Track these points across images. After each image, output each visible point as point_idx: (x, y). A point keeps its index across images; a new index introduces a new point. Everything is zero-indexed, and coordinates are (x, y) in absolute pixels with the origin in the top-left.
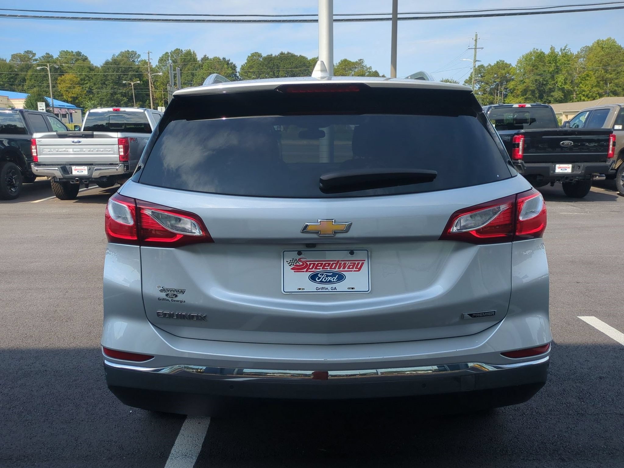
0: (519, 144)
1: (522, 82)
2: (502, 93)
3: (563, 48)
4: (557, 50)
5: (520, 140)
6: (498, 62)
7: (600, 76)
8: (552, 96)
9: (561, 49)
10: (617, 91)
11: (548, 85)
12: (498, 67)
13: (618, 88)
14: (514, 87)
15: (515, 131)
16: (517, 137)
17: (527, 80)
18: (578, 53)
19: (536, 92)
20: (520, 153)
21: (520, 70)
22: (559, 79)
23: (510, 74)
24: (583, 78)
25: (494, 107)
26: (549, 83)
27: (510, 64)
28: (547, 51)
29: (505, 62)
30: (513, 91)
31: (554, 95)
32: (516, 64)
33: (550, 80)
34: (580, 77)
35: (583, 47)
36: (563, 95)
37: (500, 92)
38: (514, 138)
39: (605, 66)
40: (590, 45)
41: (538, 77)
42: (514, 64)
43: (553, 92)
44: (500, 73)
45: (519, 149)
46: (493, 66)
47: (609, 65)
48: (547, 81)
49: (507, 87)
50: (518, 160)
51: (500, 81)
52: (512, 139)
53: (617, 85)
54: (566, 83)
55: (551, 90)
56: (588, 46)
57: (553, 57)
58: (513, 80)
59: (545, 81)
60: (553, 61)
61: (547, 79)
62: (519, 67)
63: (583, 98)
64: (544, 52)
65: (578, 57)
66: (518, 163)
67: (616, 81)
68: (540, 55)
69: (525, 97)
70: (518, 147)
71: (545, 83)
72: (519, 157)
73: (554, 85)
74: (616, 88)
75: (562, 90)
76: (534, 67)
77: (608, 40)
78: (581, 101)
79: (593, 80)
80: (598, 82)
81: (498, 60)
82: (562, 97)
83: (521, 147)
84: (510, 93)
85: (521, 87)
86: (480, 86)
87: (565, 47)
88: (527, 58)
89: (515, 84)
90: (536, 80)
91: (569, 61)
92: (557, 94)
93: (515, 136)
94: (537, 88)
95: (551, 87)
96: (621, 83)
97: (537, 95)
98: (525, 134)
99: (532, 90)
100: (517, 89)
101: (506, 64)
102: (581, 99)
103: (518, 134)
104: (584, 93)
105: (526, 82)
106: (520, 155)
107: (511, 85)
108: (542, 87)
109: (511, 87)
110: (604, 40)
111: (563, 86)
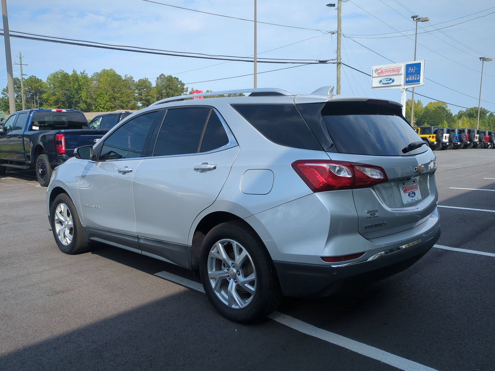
0: (61, 141)
1: (54, 94)
2: (37, 102)
3: (82, 72)
4: (78, 73)
5: (62, 138)
6: (30, 77)
7: (111, 94)
8: (79, 107)
9: (81, 73)
10: (123, 106)
11: (74, 98)
12: (31, 81)
13: (123, 104)
14: (47, 98)
15: (57, 131)
16: (58, 136)
17: (57, 93)
18: (92, 77)
19: (66, 103)
20: (63, 149)
21: (50, 85)
22: (83, 95)
23: (42, 88)
24: (98, 95)
25: (35, 110)
26: (76, 97)
27: (41, 79)
28: (70, 73)
29: (37, 78)
30: (47, 101)
31: (79, 106)
32: (46, 80)
33: (75, 95)
34: (96, 94)
35: (95, 73)
36: (86, 107)
37: (36, 101)
38: (56, 136)
39: (113, 88)
40: (99, 72)
41: (66, 92)
42: (44, 80)
43: (79, 104)
44: (33, 86)
45: (62, 145)
46: (26, 80)
47: (115, 87)
48: (73, 95)
49: (41, 98)
50: (62, 154)
51: (35, 93)
52: (55, 138)
53: (122, 102)
54: (88, 98)
55: (77, 102)
56: (98, 73)
57: (75, 78)
58: (45, 92)
59: (72, 95)
60: (76, 80)
61: (73, 94)
62: (49, 83)
63: (101, 109)
64: (68, 73)
65: (92, 79)
66: (63, 157)
67: (122, 99)
68: (65, 75)
69: (58, 106)
70: (61, 144)
71: (72, 96)
72: (63, 152)
73: (79, 99)
74: (122, 104)
75: (85, 102)
76: (62, 83)
77: (111, 70)
78: (99, 112)
79: (107, 97)
80: (110, 99)
81: (31, 75)
82: (86, 108)
83: (63, 144)
84: (44, 103)
85: (53, 98)
86: (17, 95)
87: (84, 71)
88: (55, 76)
89: (48, 96)
90: (65, 94)
91: (87, 82)
92: (82, 105)
93: (57, 135)
94: (66, 100)
95: (77, 100)
96: (125, 100)
97: (67, 105)
98: (65, 134)
99: (63, 101)
100: (50, 100)
101: (38, 79)
102: (99, 110)
103: (59, 133)
104: (100, 106)
105: (57, 95)
106: (63, 151)
107: (45, 96)
108: (70, 99)
109: (45, 98)
110: (108, 69)
111: (86, 100)
